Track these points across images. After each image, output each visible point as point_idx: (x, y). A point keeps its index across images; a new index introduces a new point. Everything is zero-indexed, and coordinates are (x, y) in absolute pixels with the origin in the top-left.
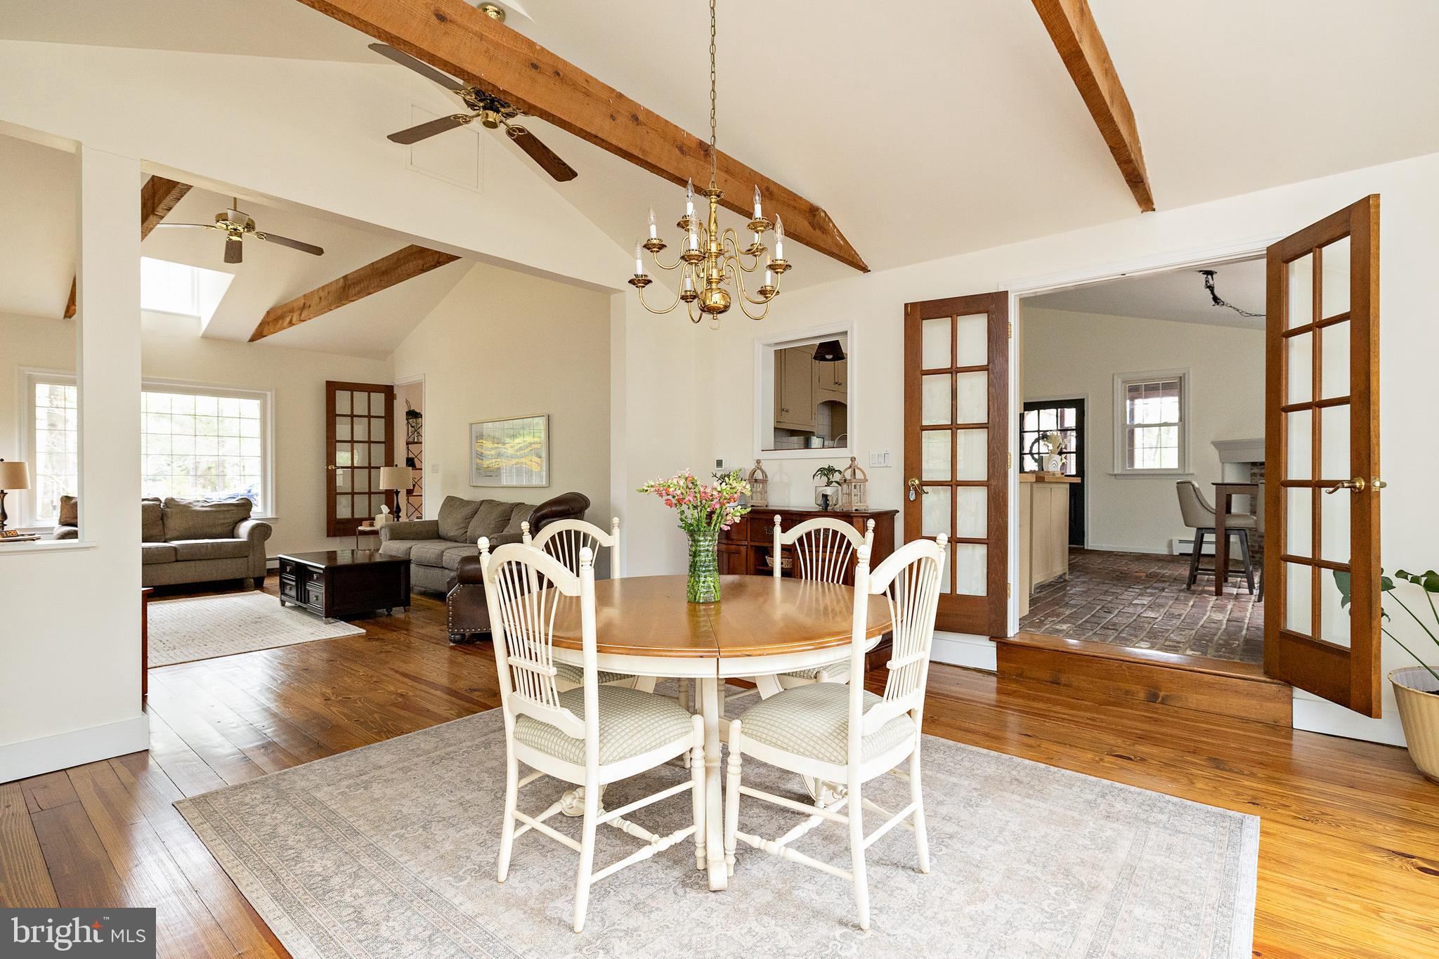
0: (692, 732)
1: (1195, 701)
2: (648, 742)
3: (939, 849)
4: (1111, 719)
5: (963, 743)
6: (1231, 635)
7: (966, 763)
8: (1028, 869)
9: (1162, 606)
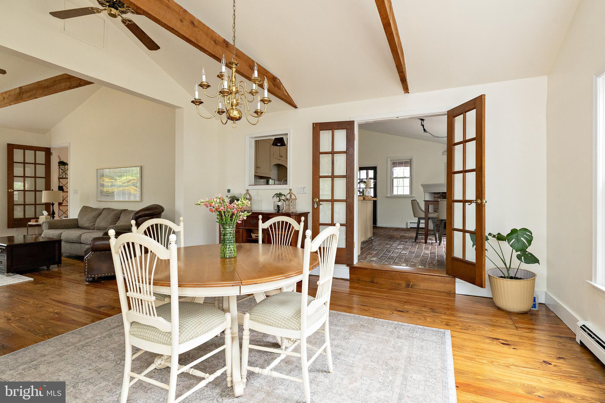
0: (225, 322)
1: (422, 286)
2: (204, 329)
3: (335, 361)
4: (394, 295)
5: (340, 311)
6: (433, 259)
7: (342, 320)
8: (371, 364)
9: (408, 249)
